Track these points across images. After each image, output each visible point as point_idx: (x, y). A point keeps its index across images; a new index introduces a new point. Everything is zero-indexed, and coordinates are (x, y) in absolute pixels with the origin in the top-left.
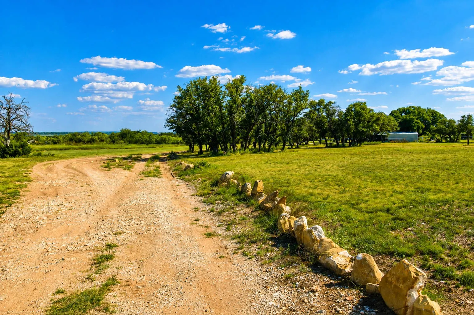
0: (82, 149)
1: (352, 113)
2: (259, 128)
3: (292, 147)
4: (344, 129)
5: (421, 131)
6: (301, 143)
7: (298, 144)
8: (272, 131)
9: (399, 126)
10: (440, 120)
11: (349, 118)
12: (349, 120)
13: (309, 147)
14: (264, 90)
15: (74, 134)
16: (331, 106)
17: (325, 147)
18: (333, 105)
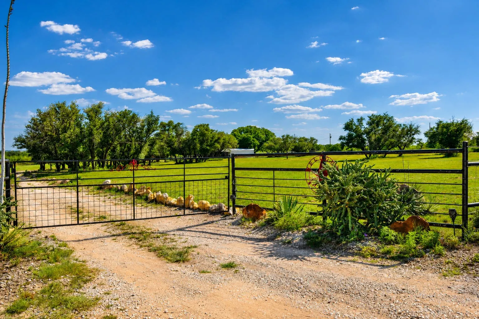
1: (198, 133)
2: (115, 148)
3: (144, 164)
4: (192, 147)
5: (257, 148)
6: (152, 161)
7: (150, 162)
8: (126, 150)
9: (238, 144)
10: (271, 138)
11: (195, 137)
12: (195, 139)
13: (160, 164)
14: (120, 115)
16: (179, 126)
17: (175, 164)
18: (181, 126)
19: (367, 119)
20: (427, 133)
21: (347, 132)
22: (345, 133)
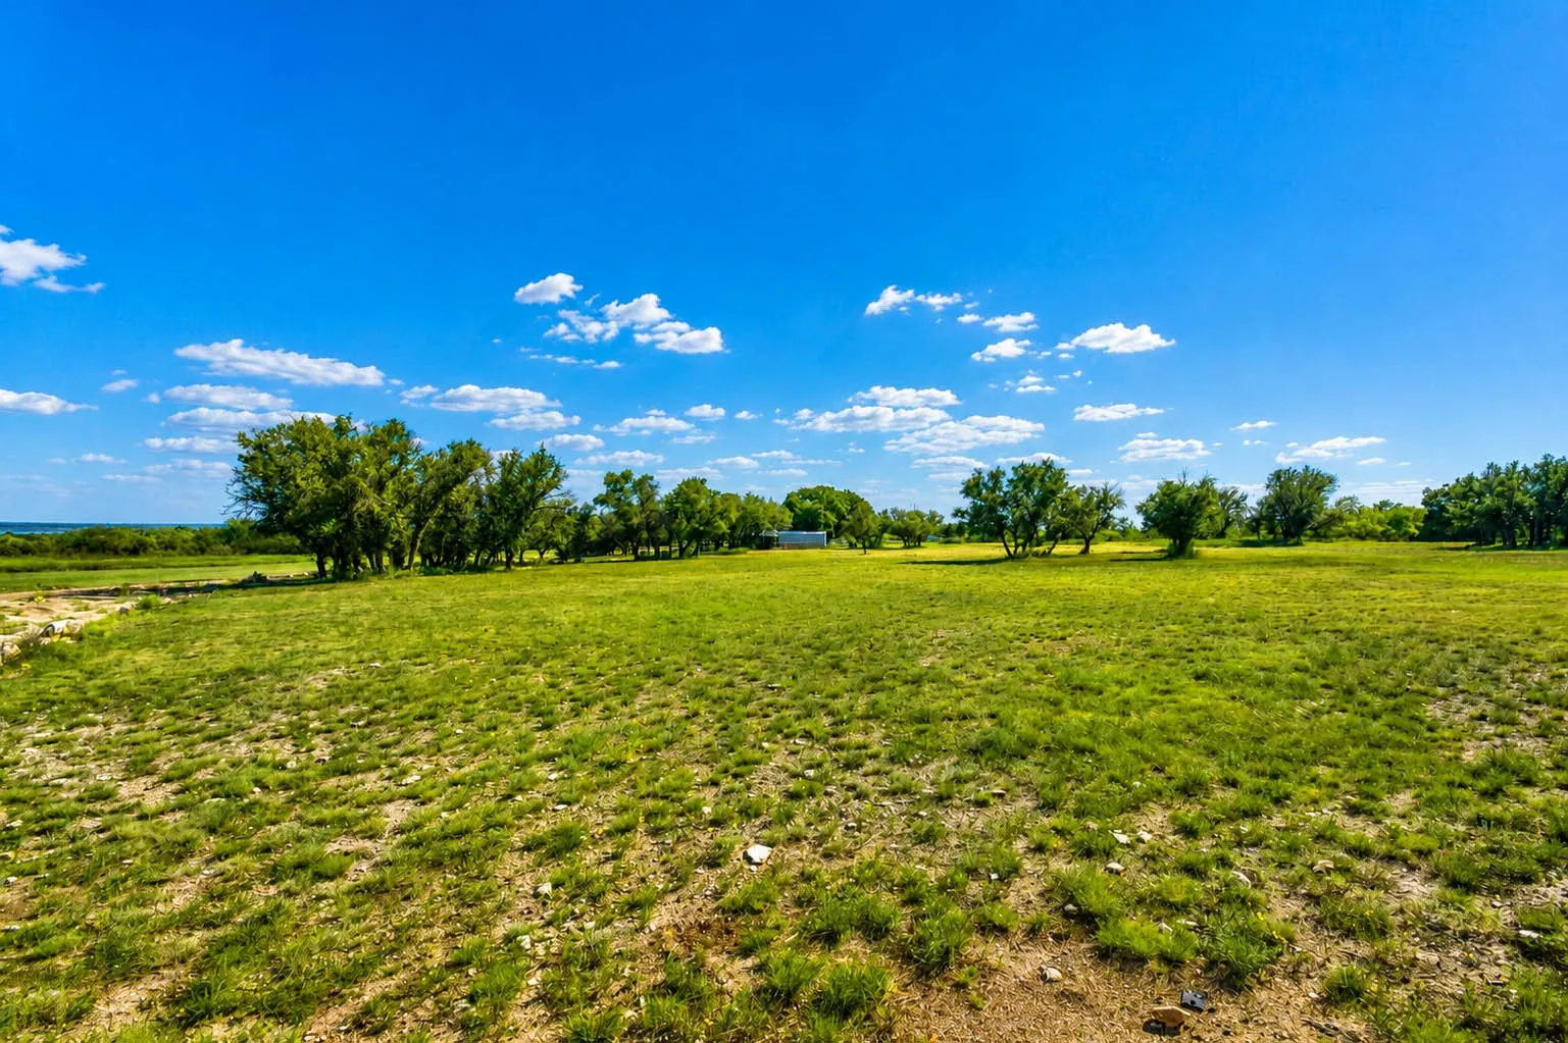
0: (79, 568)
9: (792, 523)
15: (91, 531)
19: (1010, 475)
20: (1143, 505)
21: (970, 500)
22: (966, 504)
